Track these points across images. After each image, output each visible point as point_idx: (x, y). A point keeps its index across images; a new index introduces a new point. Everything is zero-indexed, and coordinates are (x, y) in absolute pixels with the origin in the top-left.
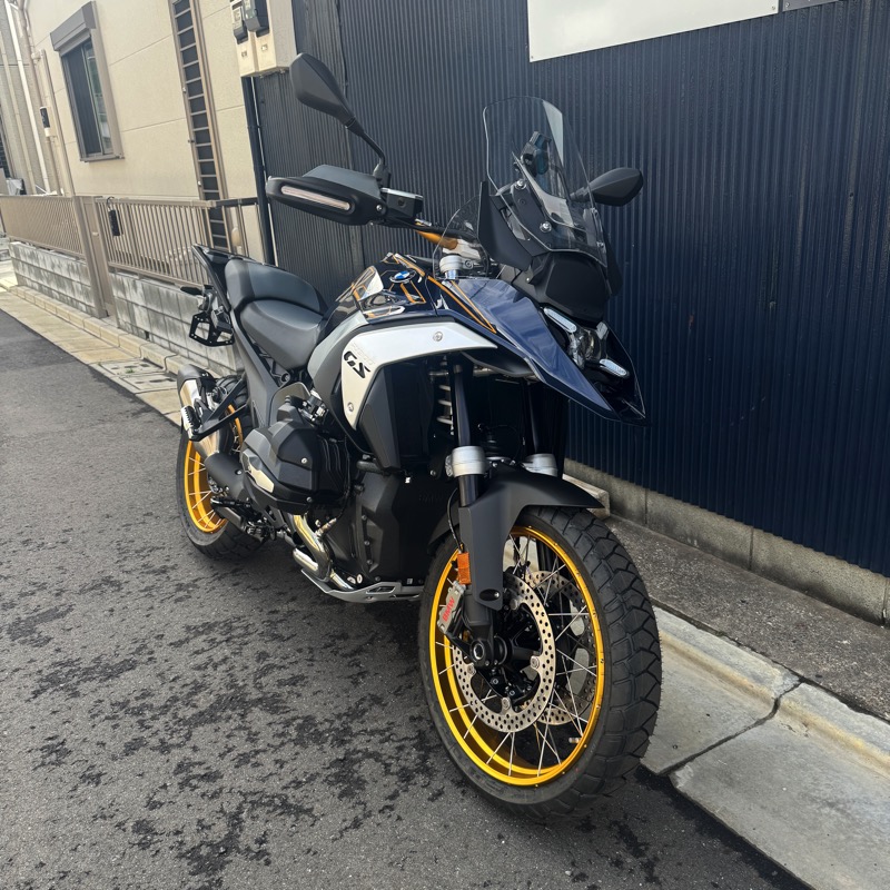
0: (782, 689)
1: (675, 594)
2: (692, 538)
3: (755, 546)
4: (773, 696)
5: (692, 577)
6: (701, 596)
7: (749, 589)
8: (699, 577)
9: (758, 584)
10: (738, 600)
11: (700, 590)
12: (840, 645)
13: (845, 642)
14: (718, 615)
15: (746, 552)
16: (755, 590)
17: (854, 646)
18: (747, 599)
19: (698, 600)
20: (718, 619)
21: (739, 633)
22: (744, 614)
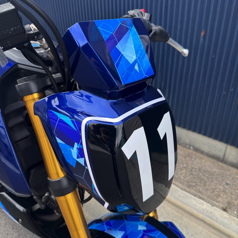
1: (191, 182)
2: (190, 145)
3: (228, 152)
5: (196, 169)
6: (205, 182)
7: (226, 175)
8: (200, 169)
9: (229, 170)
10: (224, 183)
11: (203, 177)
14: (219, 196)
15: (221, 155)
16: (230, 175)
18: (228, 182)
19: (205, 185)
20: (220, 199)
21: (235, 207)
22: (231, 193)
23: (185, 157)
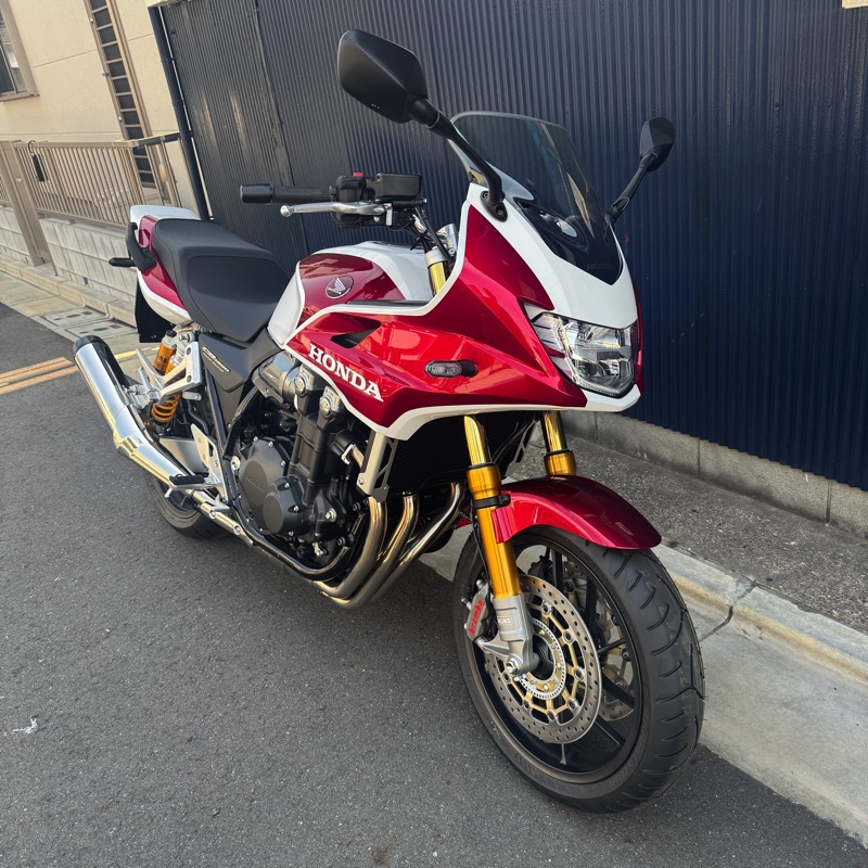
0: (736, 596)
2: (642, 452)
3: (702, 456)
4: (727, 602)
5: (643, 490)
7: (699, 498)
8: (651, 490)
9: (707, 491)
10: (689, 510)
12: (788, 546)
13: (793, 543)
14: (670, 527)
15: (693, 462)
16: (706, 498)
17: (801, 547)
18: (697, 508)
20: (671, 531)
21: (692, 542)
22: (695, 524)
23: (628, 473)
